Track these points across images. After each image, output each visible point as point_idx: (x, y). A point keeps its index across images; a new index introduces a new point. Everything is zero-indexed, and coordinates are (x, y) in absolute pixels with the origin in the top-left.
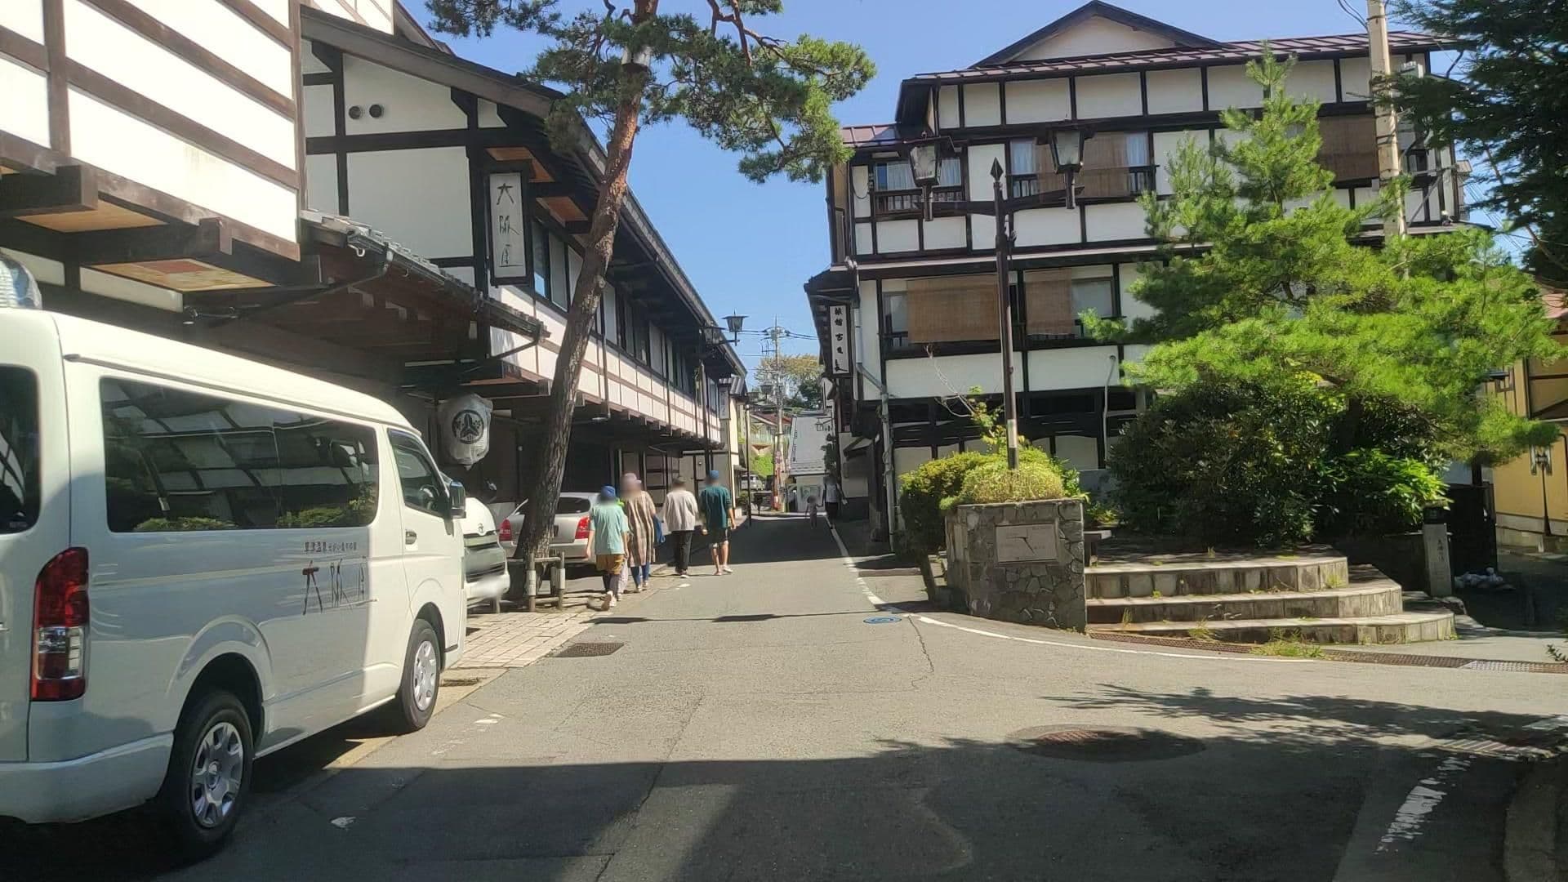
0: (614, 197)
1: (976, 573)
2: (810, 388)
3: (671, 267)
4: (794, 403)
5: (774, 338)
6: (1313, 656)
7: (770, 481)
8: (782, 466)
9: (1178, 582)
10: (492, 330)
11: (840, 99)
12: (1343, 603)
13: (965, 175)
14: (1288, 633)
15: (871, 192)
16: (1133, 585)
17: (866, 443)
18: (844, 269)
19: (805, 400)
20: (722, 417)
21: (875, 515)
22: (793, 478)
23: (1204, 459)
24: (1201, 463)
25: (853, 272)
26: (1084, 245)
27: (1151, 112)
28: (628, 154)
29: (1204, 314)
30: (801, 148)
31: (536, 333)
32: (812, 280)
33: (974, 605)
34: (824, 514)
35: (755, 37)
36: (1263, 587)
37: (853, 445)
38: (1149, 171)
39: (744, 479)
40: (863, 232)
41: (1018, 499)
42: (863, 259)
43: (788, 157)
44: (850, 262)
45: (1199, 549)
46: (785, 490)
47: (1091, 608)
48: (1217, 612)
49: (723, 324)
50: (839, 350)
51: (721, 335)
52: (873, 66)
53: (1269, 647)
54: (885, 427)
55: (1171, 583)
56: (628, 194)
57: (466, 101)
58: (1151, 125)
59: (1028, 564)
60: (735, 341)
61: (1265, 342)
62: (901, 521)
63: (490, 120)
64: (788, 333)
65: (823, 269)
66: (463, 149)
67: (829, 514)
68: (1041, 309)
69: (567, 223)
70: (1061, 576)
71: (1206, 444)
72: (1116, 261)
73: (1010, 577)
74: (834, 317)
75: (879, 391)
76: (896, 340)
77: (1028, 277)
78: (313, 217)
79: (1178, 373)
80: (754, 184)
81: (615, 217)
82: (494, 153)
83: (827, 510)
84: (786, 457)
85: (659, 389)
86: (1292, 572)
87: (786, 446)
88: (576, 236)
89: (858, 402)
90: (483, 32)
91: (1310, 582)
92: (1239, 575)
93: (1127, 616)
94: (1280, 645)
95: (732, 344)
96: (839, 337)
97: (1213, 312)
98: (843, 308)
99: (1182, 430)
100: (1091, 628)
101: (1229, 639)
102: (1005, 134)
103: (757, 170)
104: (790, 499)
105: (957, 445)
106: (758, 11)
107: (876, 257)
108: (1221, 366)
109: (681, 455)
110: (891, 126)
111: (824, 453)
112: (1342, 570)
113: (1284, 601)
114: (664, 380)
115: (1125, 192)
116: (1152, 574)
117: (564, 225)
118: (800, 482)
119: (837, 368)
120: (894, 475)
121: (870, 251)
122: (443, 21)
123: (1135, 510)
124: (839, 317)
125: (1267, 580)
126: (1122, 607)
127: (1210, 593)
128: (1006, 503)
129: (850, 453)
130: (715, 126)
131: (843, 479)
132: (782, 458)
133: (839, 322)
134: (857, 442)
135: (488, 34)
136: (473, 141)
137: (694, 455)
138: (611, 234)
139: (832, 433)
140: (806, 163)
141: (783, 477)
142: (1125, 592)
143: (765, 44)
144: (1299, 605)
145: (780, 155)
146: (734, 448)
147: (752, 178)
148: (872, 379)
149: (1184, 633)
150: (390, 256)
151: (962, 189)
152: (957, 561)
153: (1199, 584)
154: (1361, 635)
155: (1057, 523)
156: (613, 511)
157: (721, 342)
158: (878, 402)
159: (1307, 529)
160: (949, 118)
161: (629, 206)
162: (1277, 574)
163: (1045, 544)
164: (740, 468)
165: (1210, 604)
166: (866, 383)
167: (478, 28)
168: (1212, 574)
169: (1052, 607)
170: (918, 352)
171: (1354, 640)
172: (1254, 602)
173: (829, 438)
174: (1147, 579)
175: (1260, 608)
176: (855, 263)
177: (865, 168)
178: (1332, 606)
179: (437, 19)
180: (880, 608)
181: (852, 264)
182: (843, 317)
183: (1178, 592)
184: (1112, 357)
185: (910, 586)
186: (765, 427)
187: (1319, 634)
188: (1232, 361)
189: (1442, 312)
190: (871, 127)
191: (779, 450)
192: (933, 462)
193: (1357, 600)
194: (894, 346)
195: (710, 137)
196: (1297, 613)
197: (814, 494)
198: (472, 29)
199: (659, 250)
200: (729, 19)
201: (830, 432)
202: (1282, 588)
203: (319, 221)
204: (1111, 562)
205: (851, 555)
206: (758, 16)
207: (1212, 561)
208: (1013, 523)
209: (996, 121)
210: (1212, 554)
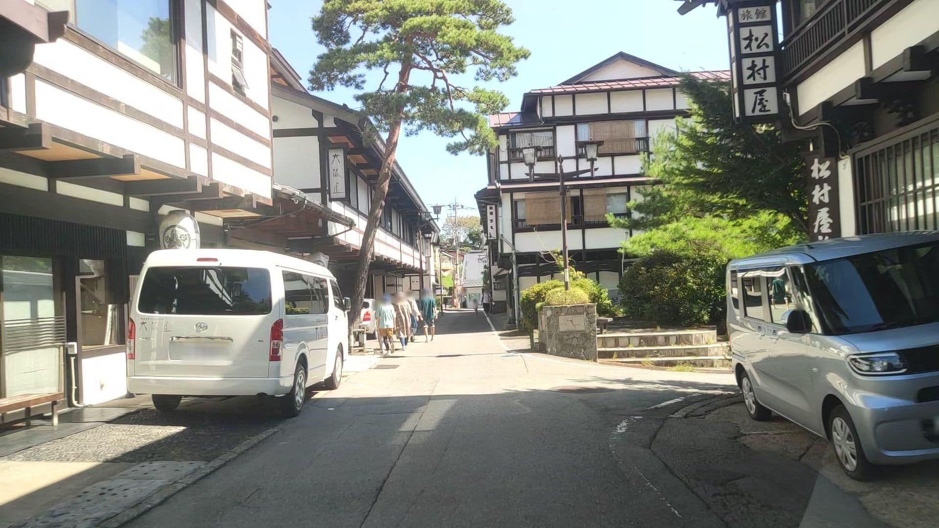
0: (389, 164)
1: (550, 336)
2: (474, 236)
3: (406, 183)
4: (465, 244)
5: (454, 209)
6: (691, 371)
7: (451, 290)
8: (458, 282)
9: (640, 341)
10: (329, 222)
11: (493, 114)
12: (710, 350)
13: (555, 141)
14: (684, 362)
15: (508, 149)
16: (621, 342)
17: (505, 272)
18: (494, 187)
19: (471, 242)
20: (427, 256)
21: (509, 310)
22: (464, 289)
23: (658, 286)
24: (656, 287)
25: (498, 190)
26: (613, 176)
27: (647, 110)
28: (396, 144)
29: (661, 218)
30: (475, 141)
31: (351, 224)
32: (478, 193)
33: (549, 350)
34: (483, 309)
35: (453, 86)
36: (677, 343)
37: (499, 272)
38: (646, 140)
39: (438, 289)
40: (504, 168)
41: (568, 303)
42: (503, 182)
43: (468, 145)
44: (497, 184)
45: (653, 327)
46: (460, 296)
47: (599, 352)
48: (655, 354)
49: (431, 210)
50: (492, 227)
51: (430, 216)
52: (508, 100)
53: (674, 368)
54: (514, 266)
55: (636, 341)
56: (395, 162)
57: (318, 115)
58: (648, 116)
59: (571, 332)
60: (437, 219)
61: (684, 233)
62: (521, 313)
63: (329, 123)
64: (462, 207)
65: (484, 187)
66: (317, 137)
67: (485, 310)
68: (591, 208)
69: (368, 176)
70: (586, 337)
71: (661, 278)
72: (628, 185)
73: (565, 337)
74: (489, 211)
75: (511, 249)
76: (520, 223)
77: (585, 192)
78: (278, 187)
79: (642, 248)
80: (453, 155)
81: (390, 173)
82: (331, 139)
83: (484, 307)
84: (460, 277)
85: (395, 243)
86: (690, 336)
87: (461, 270)
88: (362, 171)
89: (501, 254)
90: (330, 88)
91: (698, 341)
92: (667, 338)
93: (615, 355)
94: (681, 367)
95: (436, 221)
96: (492, 221)
97: (665, 217)
98: (494, 207)
99: (649, 272)
100: (599, 360)
101: (659, 364)
102: (574, 120)
103: (454, 149)
104: (463, 301)
105: (550, 276)
106: (454, 72)
107: (510, 181)
108: (662, 245)
109: (403, 277)
110: (519, 113)
111: (482, 276)
112: (714, 336)
113: (685, 349)
114: (398, 238)
115: (634, 150)
116: (629, 337)
117: (355, 165)
118: (469, 291)
119: (491, 237)
120: (518, 290)
121: (507, 178)
122: (314, 86)
123: (631, 308)
124: (491, 211)
125: (679, 340)
126: (613, 352)
127: (653, 346)
128: (564, 305)
129: (496, 277)
130: (433, 125)
131: (493, 291)
132: (458, 277)
133: (491, 213)
134: (501, 271)
135: (333, 89)
136: (321, 133)
137: (410, 276)
138: (388, 181)
139: (487, 264)
140: (477, 147)
141: (459, 288)
142: (617, 345)
143: (458, 90)
144: (691, 351)
145: (465, 144)
146: (432, 272)
147: (452, 153)
148: (508, 243)
149: (640, 362)
150: (306, 202)
151: (553, 148)
152: (543, 331)
153: (649, 342)
154: (715, 363)
155: (585, 315)
156: (388, 309)
157: (430, 220)
158: (511, 254)
159: (706, 318)
160: (547, 112)
161: (395, 168)
162: (683, 337)
163: (580, 323)
164: (436, 283)
165: (653, 350)
166: (505, 245)
167: (328, 87)
168: (655, 338)
169: (583, 351)
170: (529, 229)
171: (712, 366)
172: (671, 349)
173: (485, 267)
174: (627, 340)
175: (674, 352)
176: (500, 184)
177: (505, 136)
178: (705, 351)
179: (311, 85)
180: (509, 352)
181: (499, 185)
182: (494, 211)
183: (640, 345)
184: (627, 233)
185: (524, 342)
186: (448, 259)
187: (697, 363)
188: (667, 242)
189: (765, 220)
190: (508, 113)
191: (456, 273)
192: (537, 285)
193: (716, 349)
194: (519, 226)
195: (431, 130)
196: (690, 354)
197: (477, 298)
198: (326, 87)
199: (401, 176)
200: (441, 78)
201: (486, 264)
202: (686, 344)
203: (281, 189)
204: (614, 332)
205: (497, 330)
206: (454, 74)
207: (659, 332)
208: (566, 314)
209: (571, 114)
210: (659, 329)
